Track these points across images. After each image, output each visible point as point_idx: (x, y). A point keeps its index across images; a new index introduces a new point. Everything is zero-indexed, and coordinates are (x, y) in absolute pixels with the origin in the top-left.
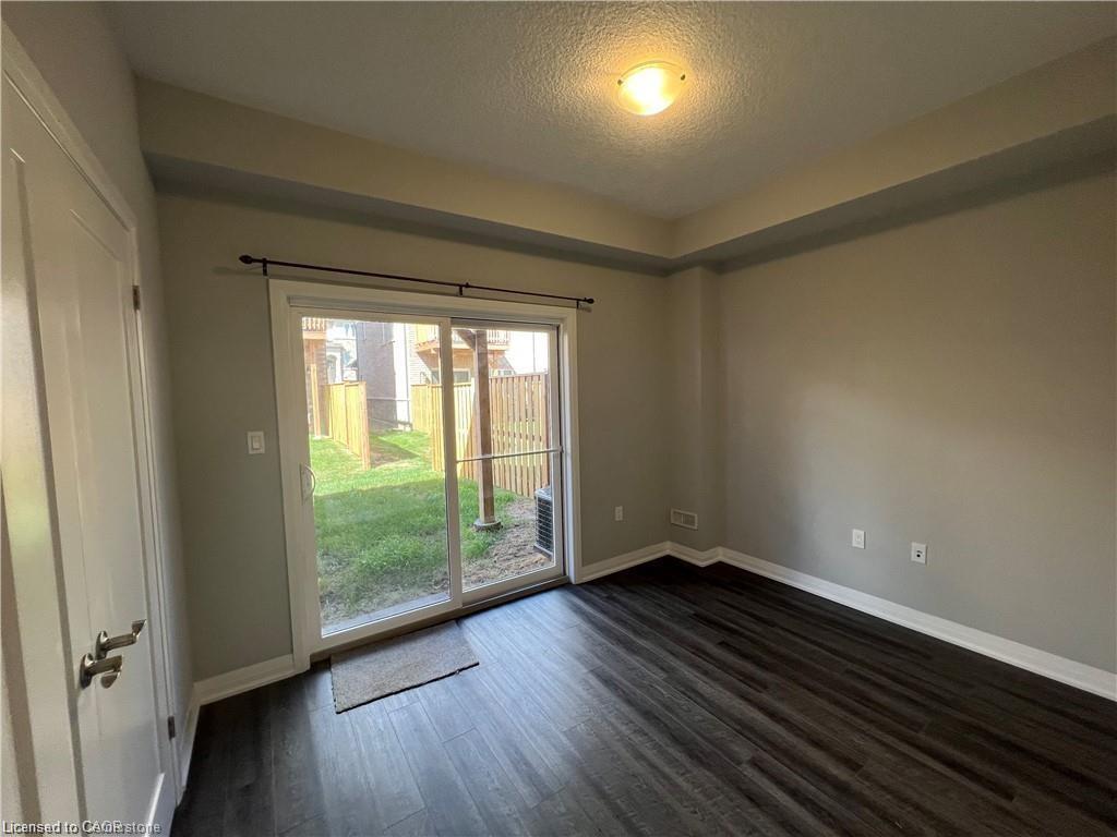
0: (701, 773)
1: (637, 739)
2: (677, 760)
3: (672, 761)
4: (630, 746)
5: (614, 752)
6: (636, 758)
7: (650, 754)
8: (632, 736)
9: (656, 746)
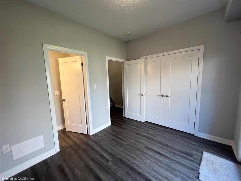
0: (119, 157)
1: (134, 161)
2: (124, 158)
3: (126, 158)
4: (135, 159)
5: (138, 157)
6: (133, 157)
7: (130, 158)
8: (135, 162)
9: (129, 160)
